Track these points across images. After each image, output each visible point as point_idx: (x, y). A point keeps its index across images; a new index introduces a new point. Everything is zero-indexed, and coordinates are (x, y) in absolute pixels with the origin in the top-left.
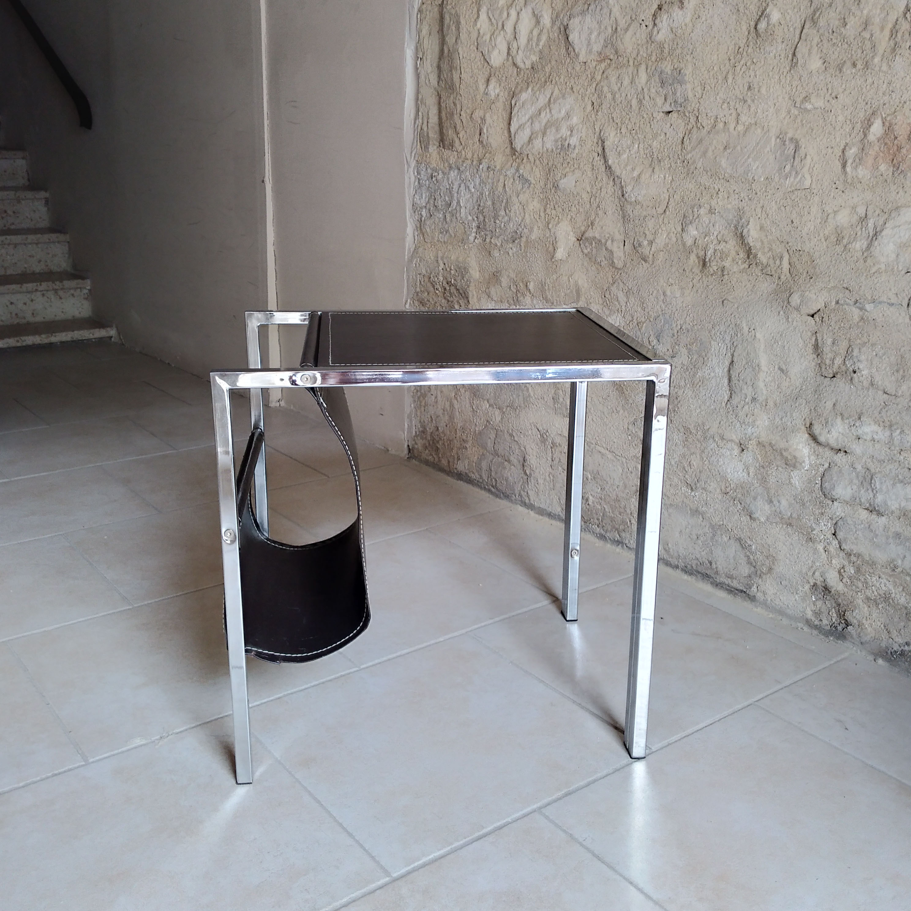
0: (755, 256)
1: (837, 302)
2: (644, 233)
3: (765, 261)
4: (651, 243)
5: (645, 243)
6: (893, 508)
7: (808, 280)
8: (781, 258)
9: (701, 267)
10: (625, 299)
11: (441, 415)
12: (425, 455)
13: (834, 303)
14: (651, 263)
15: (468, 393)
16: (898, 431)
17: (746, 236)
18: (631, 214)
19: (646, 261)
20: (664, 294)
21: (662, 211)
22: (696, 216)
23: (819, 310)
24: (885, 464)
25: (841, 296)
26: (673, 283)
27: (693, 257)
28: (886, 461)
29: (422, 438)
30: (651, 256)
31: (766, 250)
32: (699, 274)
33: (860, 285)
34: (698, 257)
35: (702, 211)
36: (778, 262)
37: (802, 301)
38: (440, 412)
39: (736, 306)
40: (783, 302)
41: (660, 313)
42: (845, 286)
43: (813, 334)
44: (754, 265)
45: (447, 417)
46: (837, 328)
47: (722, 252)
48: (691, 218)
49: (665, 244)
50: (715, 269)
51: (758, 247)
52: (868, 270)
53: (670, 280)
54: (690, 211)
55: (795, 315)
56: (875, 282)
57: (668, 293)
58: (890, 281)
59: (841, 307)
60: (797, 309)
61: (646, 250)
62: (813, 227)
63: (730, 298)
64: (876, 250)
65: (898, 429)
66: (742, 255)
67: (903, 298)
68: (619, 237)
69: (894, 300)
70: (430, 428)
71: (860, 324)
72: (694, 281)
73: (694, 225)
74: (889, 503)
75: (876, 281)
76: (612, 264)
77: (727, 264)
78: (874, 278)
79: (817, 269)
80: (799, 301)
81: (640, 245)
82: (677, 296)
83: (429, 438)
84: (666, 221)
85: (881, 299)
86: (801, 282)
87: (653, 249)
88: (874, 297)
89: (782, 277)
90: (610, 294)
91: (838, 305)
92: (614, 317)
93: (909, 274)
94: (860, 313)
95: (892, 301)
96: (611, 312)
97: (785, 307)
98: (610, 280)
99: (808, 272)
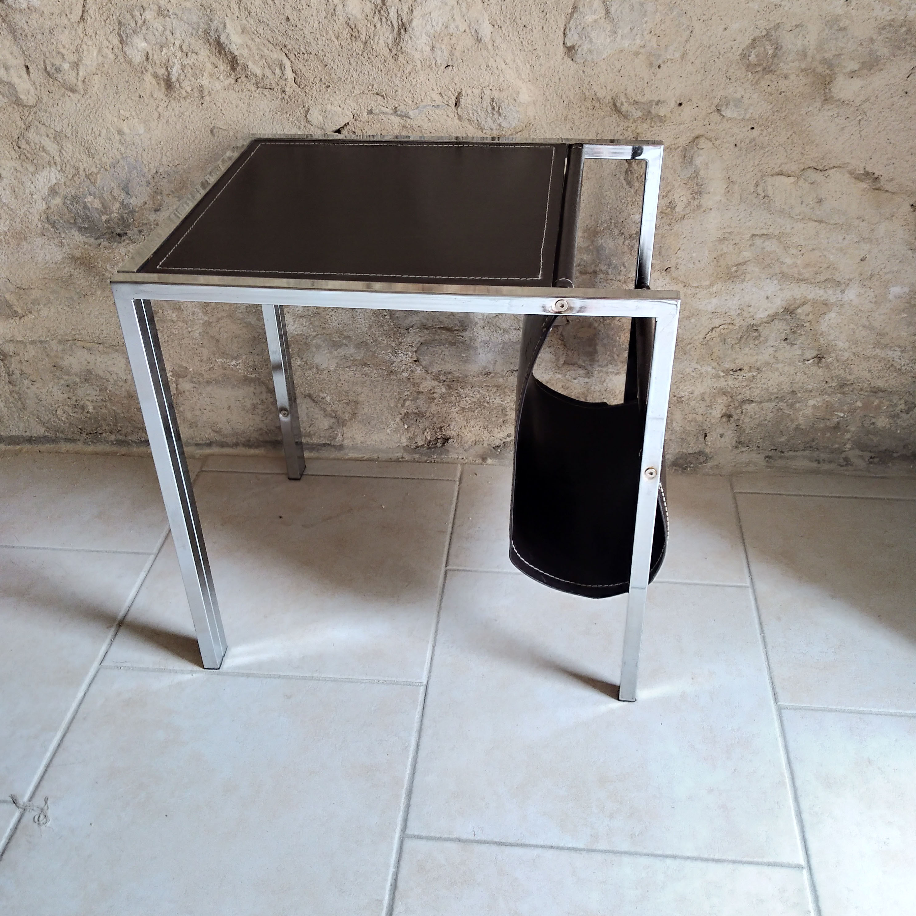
0: (245, 67)
1: (370, 112)
2: (59, 53)
3: (259, 72)
4: (76, 65)
5: (66, 66)
7: (325, 90)
8: (282, 66)
9: (163, 90)
10: (56, 147)
13: (365, 113)
14: (82, 92)
17: (227, 42)
18: (25, 26)
19: (74, 91)
20: (120, 132)
21: (78, 19)
22: (140, 22)
23: (346, 125)
25: (373, 104)
26: (128, 116)
27: (148, 77)
30: (80, 83)
31: (257, 57)
32: (165, 99)
33: (396, 88)
34: (155, 76)
35: (149, 15)
36: (278, 72)
37: (325, 118)
40: (299, 122)
42: (375, 91)
44: (243, 78)
47: (193, 67)
48: (133, 25)
49: (98, 65)
50: (189, 89)
51: (246, 55)
52: (401, 69)
53: (122, 112)
54: (128, 16)
57: (126, 130)
58: (431, 79)
59: (376, 117)
61: (71, 77)
62: (317, 22)
63: (220, 125)
64: (407, 44)
66: (223, 67)
67: (449, 98)
68: (17, 62)
69: (438, 100)
72: (160, 109)
73: (141, 36)
75: (414, 82)
76: (18, 102)
77: (205, 81)
78: (411, 78)
79: (333, 75)
80: (321, 118)
81: (58, 70)
82: (140, 133)
84: (90, 31)
85: (424, 103)
86: (315, 93)
87: (81, 73)
88: (415, 101)
89: (287, 89)
90: (28, 143)
91: (371, 116)
92: (45, 173)
93: (450, 68)
94: (402, 121)
95: (438, 103)
96: (38, 168)
97: (302, 127)
98: (20, 123)
99: (321, 79)
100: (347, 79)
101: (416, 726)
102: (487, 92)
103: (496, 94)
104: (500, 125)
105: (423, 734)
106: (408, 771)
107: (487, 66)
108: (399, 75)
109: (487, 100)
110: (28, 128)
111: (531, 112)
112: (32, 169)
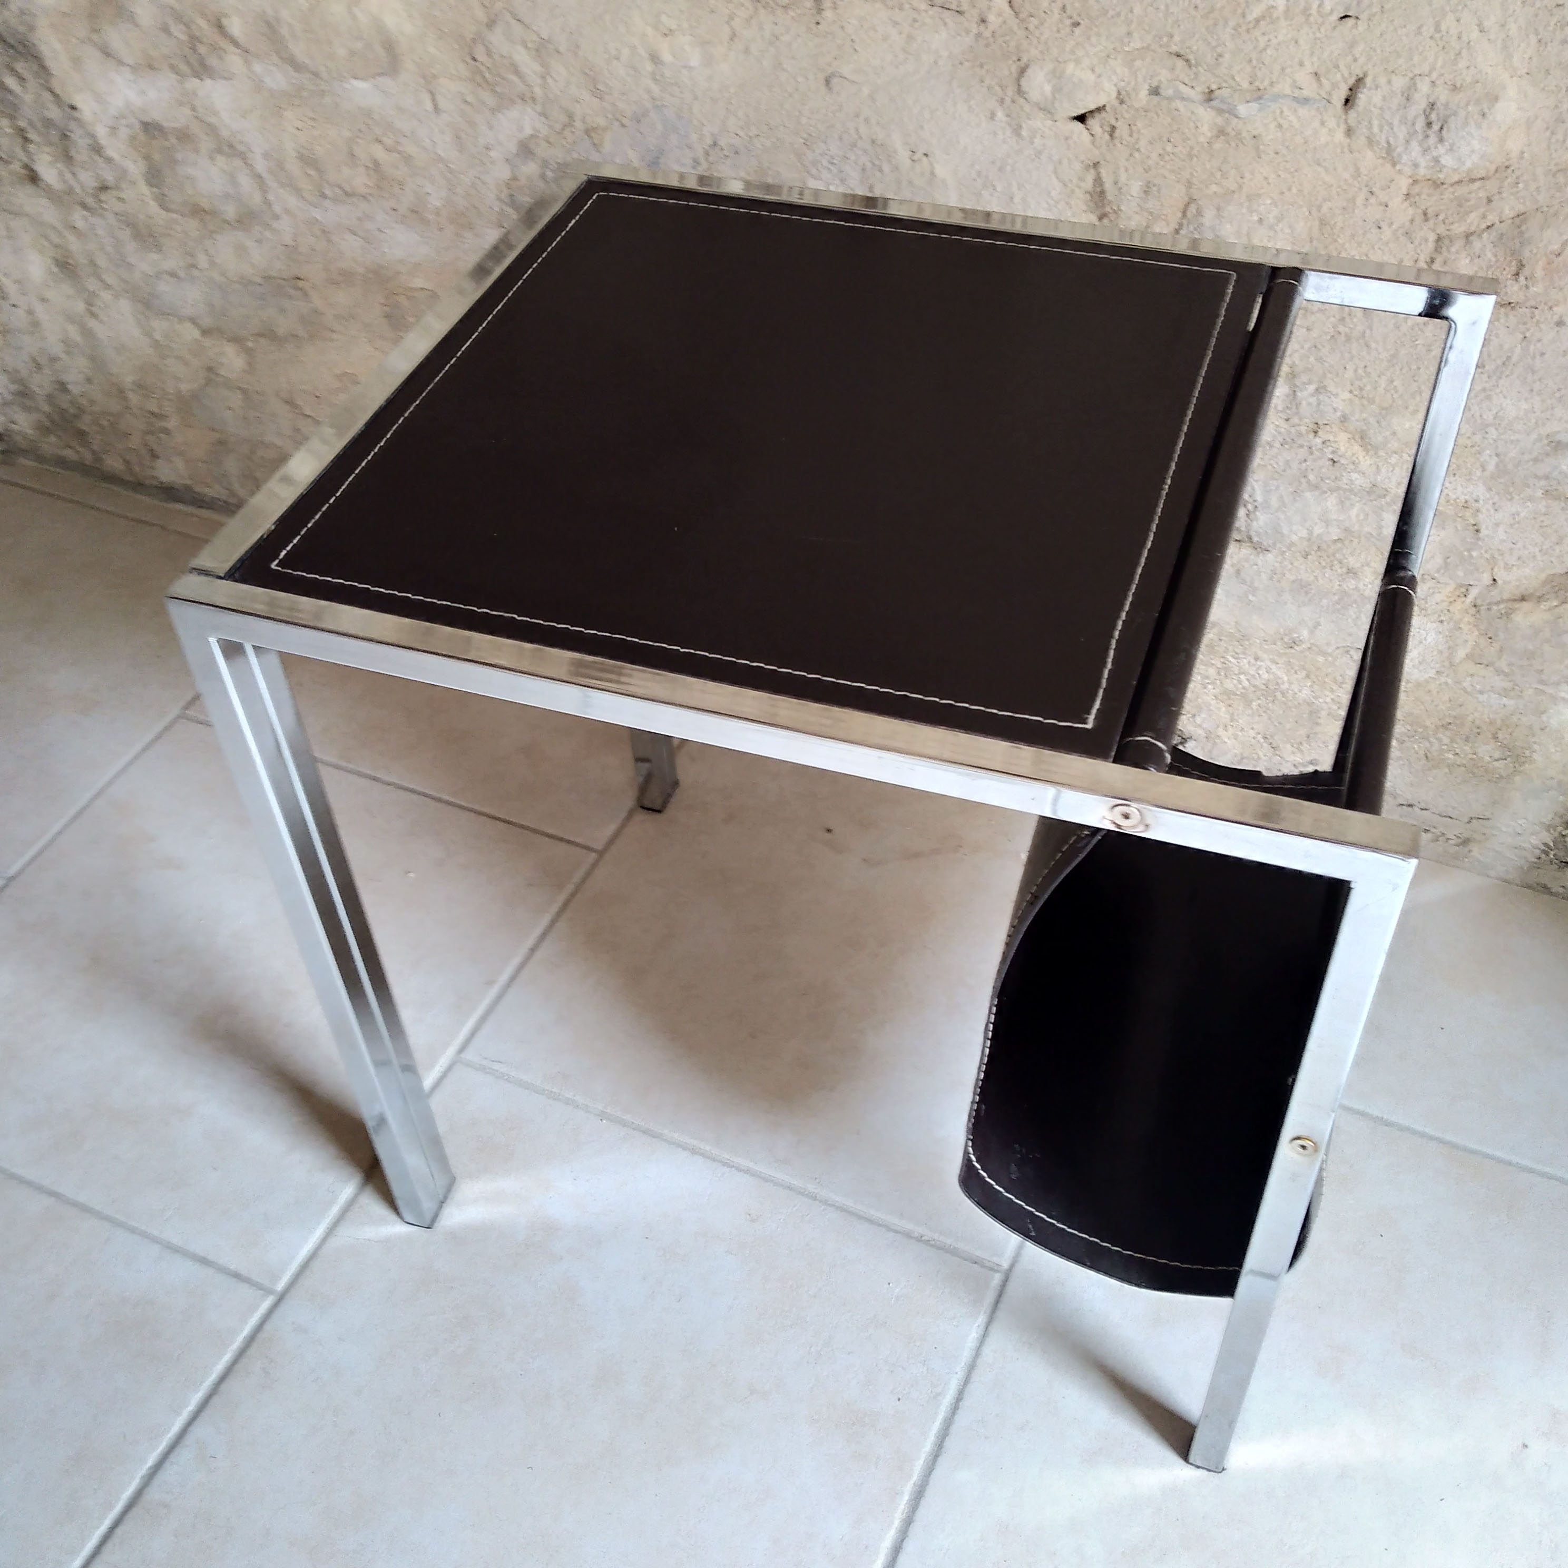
1: (1155, 92)
6: (1294, 538)
7: (1068, 30)
10: (537, 68)
11: (63, 356)
12: (51, 445)
13: (1144, 93)
15: (125, 306)
16: (1312, 388)
20: (655, 59)
23: (1099, 109)
24: (1275, 451)
25: (1164, 75)
26: (674, 27)
28: (1277, 445)
29: (27, 409)
33: (1219, 50)
37: (1057, 90)
38: (57, 349)
39: (866, 91)
40: (1005, 89)
41: (648, 105)
42: (1174, 48)
43: (1087, 168)
45: (82, 362)
46: (1154, 156)
52: (1239, 11)
53: (663, 18)
55: (1039, 122)
56: (1262, 44)
57: (667, 57)
58: (1301, 42)
59: (1164, 103)
60: (1047, 110)
63: (846, 70)
65: (1310, 383)
67: (1335, 86)
69: (1310, 89)
70: (41, 384)
71: (1217, 146)
72: (736, 23)
74: (1285, 531)
75: (1262, 42)
78: (1257, 33)
80: (1048, 88)
82: (692, 64)
83: (46, 408)
85: (1276, 90)
86: (1047, 34)
88: (1257, 84)
89: (991, 18)
90: (489, 53)
91: (1155, 99)
92: (514, 113)
93: (1350, 22)
94: (1219, 120)
95: (1306, 93)
96: (504, 101)
97: (1008, 100)
98: (480, 14)
99: (1064, 7)
100: (1118, 15)
101: (966, 1355)
102: (1424, 87)
103: (1442, 95)
104: (1436, 160)
105: (975, 1377)
106: (928, 1446)
107: (1437, 29)
108: (1232, 23)
109: (1420, 103)
110: (491, 24)
111: (1515, 145)
112: (490, 100)
